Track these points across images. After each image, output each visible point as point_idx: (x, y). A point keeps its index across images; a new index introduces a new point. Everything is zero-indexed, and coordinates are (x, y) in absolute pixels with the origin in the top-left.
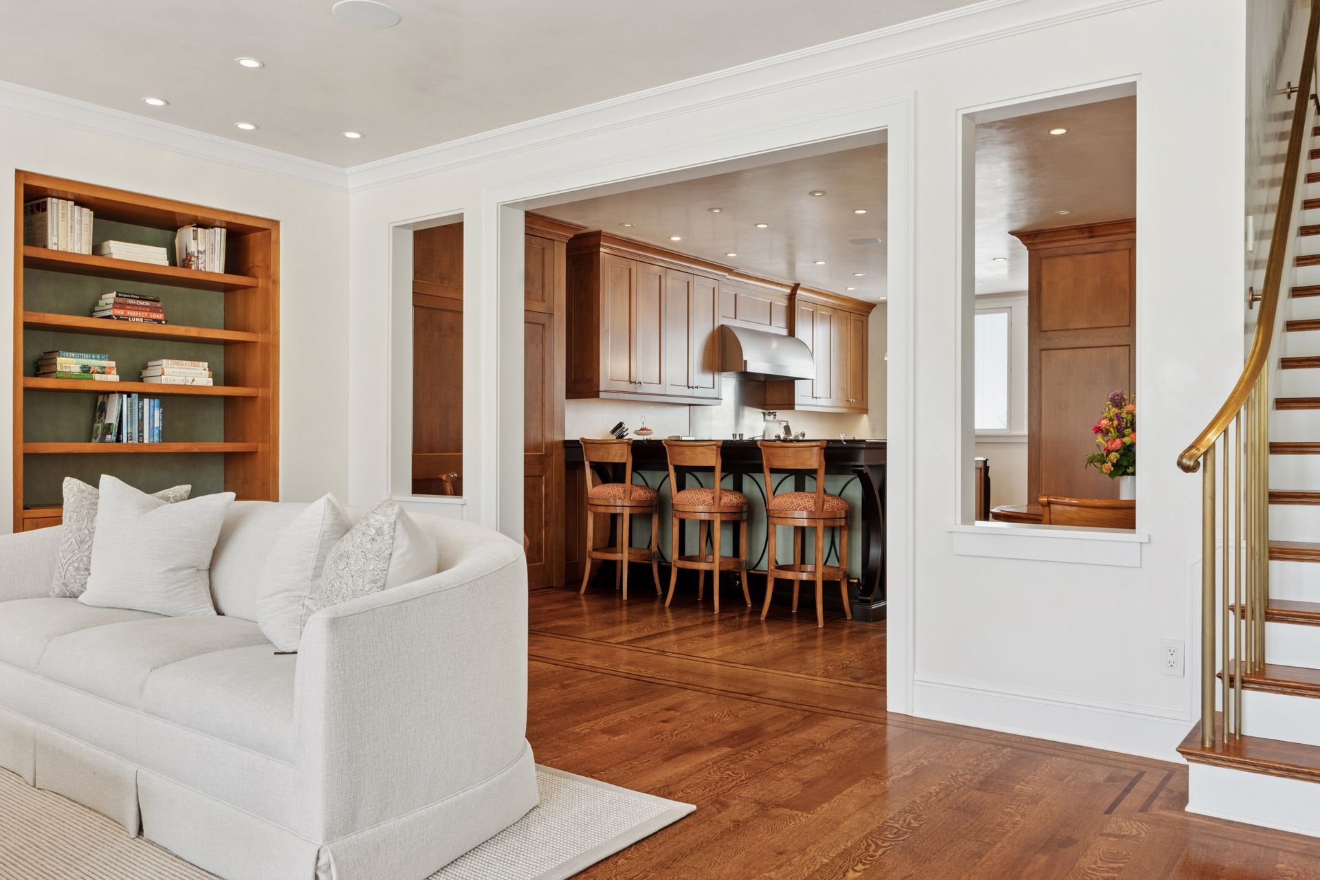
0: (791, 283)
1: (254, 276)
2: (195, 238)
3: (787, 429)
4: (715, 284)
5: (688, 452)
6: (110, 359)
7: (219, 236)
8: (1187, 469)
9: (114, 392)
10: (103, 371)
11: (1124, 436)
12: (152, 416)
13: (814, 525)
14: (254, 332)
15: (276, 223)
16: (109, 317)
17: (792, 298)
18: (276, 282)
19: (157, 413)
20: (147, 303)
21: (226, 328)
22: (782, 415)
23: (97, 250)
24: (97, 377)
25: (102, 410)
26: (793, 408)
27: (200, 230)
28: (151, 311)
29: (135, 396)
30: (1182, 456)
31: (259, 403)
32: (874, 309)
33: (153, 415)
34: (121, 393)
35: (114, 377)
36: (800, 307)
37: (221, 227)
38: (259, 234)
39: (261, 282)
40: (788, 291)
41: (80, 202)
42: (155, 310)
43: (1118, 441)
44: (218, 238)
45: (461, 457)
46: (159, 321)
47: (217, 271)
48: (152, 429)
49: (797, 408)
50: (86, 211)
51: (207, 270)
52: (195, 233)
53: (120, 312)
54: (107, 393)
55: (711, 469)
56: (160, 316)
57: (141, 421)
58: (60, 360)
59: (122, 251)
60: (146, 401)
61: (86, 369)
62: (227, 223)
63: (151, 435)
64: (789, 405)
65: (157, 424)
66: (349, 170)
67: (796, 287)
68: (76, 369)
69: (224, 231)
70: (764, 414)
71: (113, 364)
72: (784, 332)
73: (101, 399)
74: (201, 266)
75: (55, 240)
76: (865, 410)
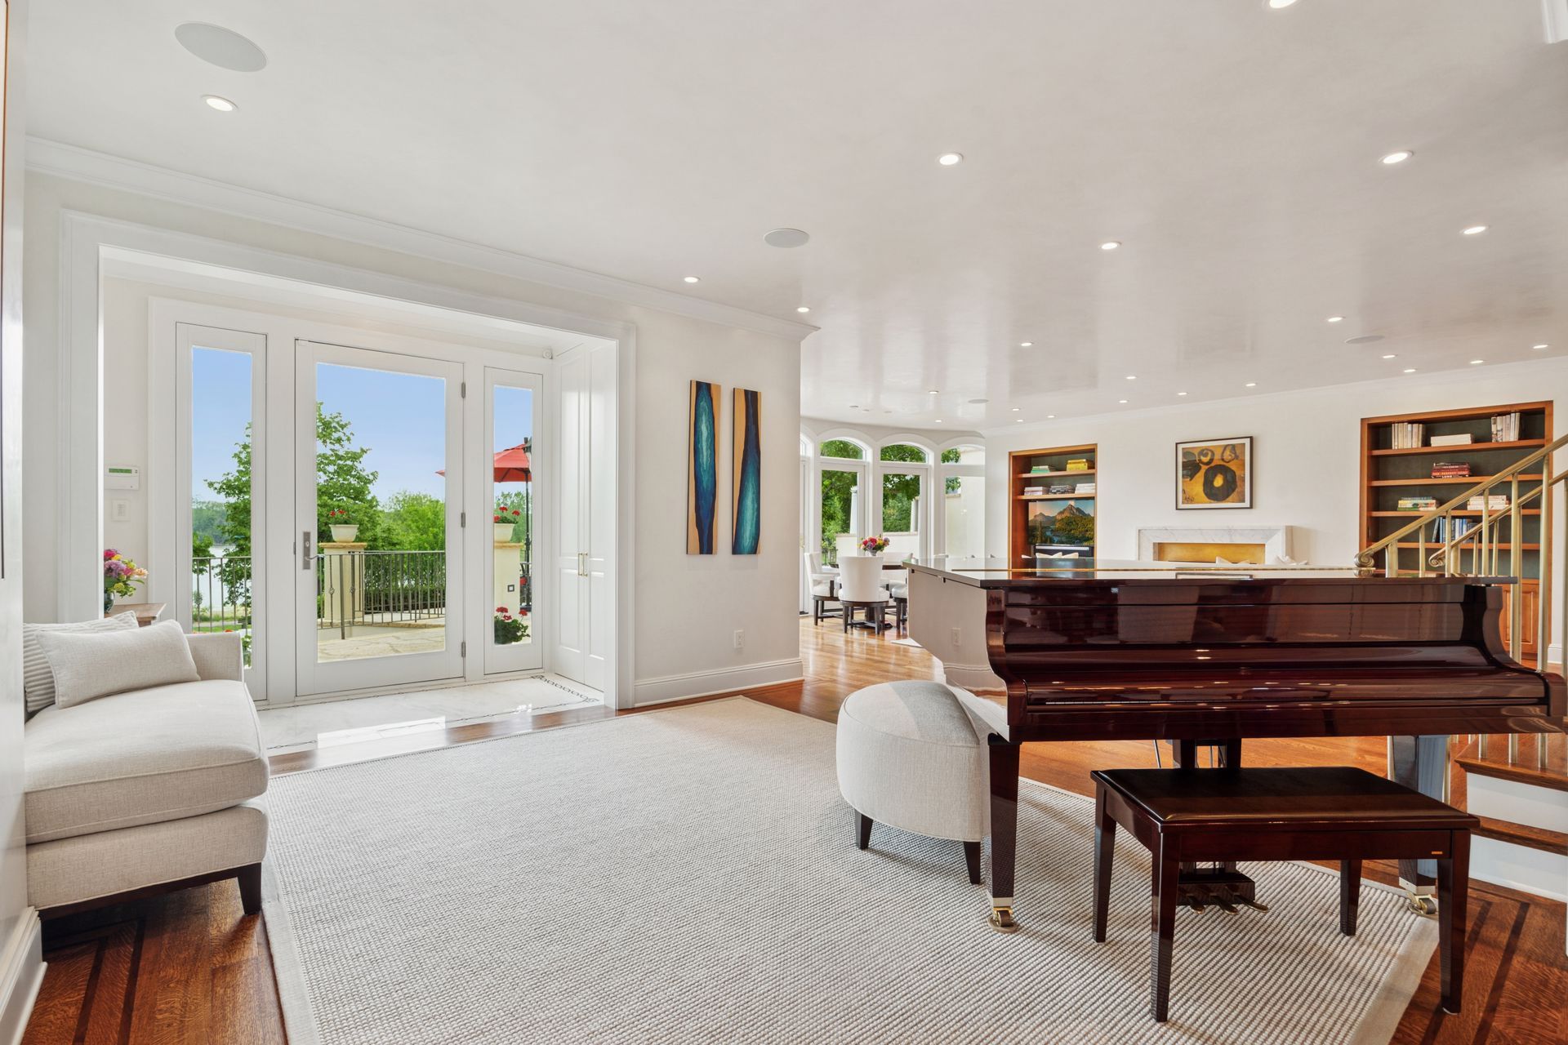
1: (1536, 437)
2: (1495, 423)
6: (1434, 498)
10: (1427, 505)
15: (1551, 403)
20: (1457, 467)
23: (1426, 442)
24: (1421, 509)
28: (1459, 471)
35: (1433, 508)
37: (1515, 412)
41: (1412, 422)
42: (1463, 470)
44: (1513, 419)
46: (1464, 476)
47: (1512, 440)
50: (1415, 425)
51: (1504, 440)
52: (1495, 420)
53: (1437, 474)
56: (1463, 473)
58: (1400, 502)
59: (1438, 442)
60: (1457, 520)
61: (1416, 506)
62: (1520, 410)
68: (1410, 506)
69: (1518, 414)
71: (1432, 502)
74: (1499, 439)
75: (1396, 444)
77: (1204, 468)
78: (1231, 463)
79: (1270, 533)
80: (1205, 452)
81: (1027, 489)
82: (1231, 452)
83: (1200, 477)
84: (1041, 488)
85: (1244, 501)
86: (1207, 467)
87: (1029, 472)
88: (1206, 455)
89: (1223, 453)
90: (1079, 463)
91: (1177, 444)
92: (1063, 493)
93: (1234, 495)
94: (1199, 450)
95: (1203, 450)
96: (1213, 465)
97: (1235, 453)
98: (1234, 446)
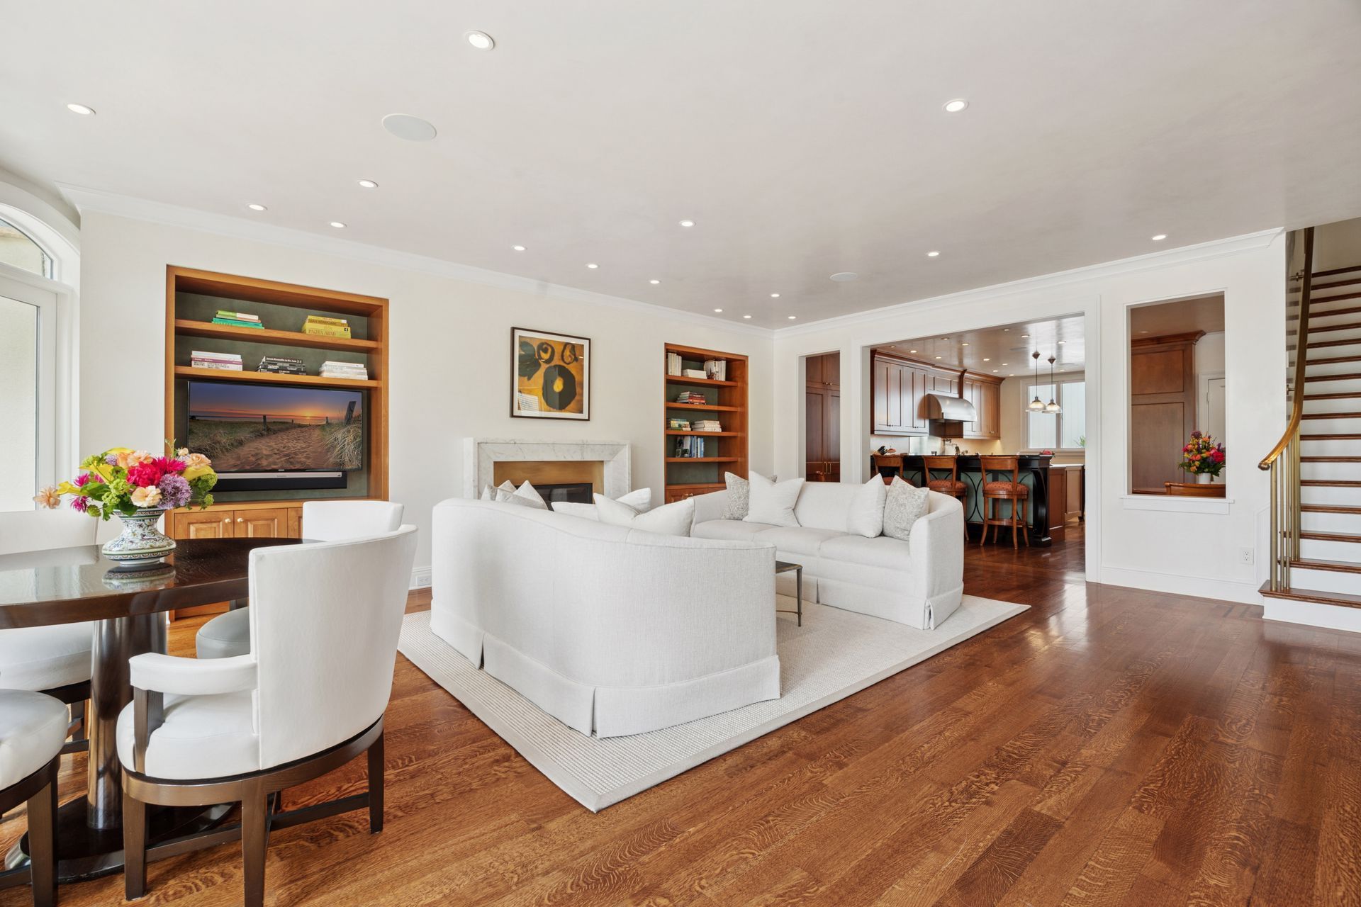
0: (961, 369)
1: (735, 381)
2: (715, 366)
3: (957, 449)
4: (900, 368)
5: (938, 461)
6: (687, 421)
7: (723, 363)
8: (1263, 469)
9: (687, 435)
10: (685, 426)
11: (1202, 453)
12: (701, 446)
13: (1011, 498)
14: (736, 407)
15: (747, 357)
16: (687, 403)
17: (961, 378)
18: (747, 384)
19: (703, 444)
20: (700, 396)
21: (719, 405)
22: (955, 441)
23: (683, 374)
25: (681, 443)
26: (962, 437)
27: (717, 362)
29: (695, 437)
30: (1261, 464)
31: (739, 439)
32: (1003, 382)
33: (700, 444)
34: (691, 436)
35: (689, 429)
36: (966, 383)
37: (724, 360)
38: (737, 362)
39: (739, 384)
40: (959, 374)
41: (679, 354)
42: (702, 399)
43: (1198, 456)
44: (723, 365)
45: (839, 464)
46: (703, 404)
47: (723, 380)
48: (701, 451)
49: (964, 437)
50: (679, 357)
51: (719, 379)
52: (715, 363)
53: (691, 400)
54: (684, 436)
55: (951, 470)
56: (704, 402)
57: (697, 448)
58: (672, 422)
59: (691, 374)
60: (699, 439)
61: (680, 426)
62: (727, 358)
63: (701, 455)
64: (960, 435)
65: (703, 449)
66: (776, 331)
67: (965, 371)
68: (677, 426)
69: (725, 362)
70: (944, 441)
71: (688, 423)
72: (957, 396)
73: (679, 438)
74: (717, 378)
75: (672, 370)
76: (998, 437)
77: (544, 367)
78: (571, 365)
79: (615, 449)
80: (544, 346)
81: (195, 354)
82: (570, 352)
83: (539, 377)
84: (238, 358)
85: (581, 412)
86: (548, 366)
87: (210, 321)
88: (545, 351)
89: (563, 352)
90: (334, 324)
91: (513, 329)
92: (292, 372)
93: (572, 405)
94: (538, 343)
95: (543, 344)
96: (553, 364)
97: (575, 355)
98: (573, 346)
